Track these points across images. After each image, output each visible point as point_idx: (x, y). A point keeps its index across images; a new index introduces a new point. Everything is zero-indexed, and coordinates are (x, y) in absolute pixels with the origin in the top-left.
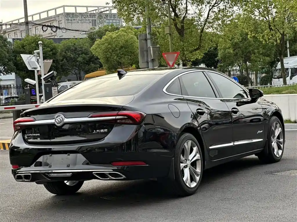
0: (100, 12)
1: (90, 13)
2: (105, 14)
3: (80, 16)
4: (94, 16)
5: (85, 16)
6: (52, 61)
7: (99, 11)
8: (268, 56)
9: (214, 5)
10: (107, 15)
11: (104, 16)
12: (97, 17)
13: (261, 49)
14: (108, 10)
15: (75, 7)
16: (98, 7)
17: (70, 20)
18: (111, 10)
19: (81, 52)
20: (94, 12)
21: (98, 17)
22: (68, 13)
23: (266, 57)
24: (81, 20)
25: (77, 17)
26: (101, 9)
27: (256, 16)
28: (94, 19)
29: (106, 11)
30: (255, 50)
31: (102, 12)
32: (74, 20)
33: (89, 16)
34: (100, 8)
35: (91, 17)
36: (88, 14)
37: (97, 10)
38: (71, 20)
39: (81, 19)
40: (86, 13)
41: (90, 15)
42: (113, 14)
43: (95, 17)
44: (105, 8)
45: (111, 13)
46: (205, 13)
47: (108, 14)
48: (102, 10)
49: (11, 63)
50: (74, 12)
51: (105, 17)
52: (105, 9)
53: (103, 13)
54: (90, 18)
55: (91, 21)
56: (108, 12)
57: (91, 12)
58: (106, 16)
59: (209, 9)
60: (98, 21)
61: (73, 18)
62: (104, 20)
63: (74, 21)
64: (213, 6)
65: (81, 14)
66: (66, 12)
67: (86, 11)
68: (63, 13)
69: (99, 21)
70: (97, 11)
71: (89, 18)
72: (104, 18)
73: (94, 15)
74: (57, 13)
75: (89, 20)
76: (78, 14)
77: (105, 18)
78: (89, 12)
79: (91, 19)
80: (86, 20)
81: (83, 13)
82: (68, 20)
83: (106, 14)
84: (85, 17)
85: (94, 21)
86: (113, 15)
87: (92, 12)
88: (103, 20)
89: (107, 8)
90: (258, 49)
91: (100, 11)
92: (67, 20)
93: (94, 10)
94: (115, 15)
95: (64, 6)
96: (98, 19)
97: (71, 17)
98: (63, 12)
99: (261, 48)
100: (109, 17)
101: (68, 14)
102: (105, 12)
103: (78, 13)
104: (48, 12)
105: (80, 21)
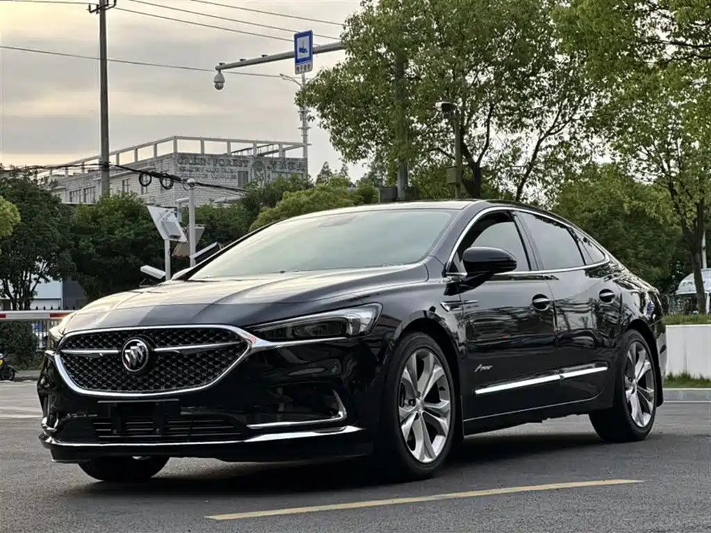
0: (258, 155)
1: (236, 156)
2: (269, 158)
3: (212, 162)
4: (243, 164)
5: (222, 163)
6: (203, 228)
7: (255, 151)
8: (658, 264)
9: (550, 130)
10: (273, 162)
11: (267, 164)
12: (250, 164)
13: (641, 248)
14: (277, 151)
15: (202, 140)
16: (255, 142)
17: (187, 170)
18: (284, 151)
19: (225, 235)
20: (245, 153)
21: (253, 165)
22: (183, 154)
23: (652, 267)
24: (213, 172)
25: (205, 165)
26: (260, 147)
27: (643, 160)
28: (242, 169)
29: (273, 152)
30: (628, 250)
31: (261, 155)
32: (198, 170)
33: (232, 163)
34: (258, 145)
35: (236, 166)
36: (230, 159)
37: (252, 150)
38: (190, 171)
39: (212, 170)
40: (226, 154)
41: (234, 160)
42: (288, 159)
43: (246, 166)
44: (270, 145)
45: (284, 158)
46: (527, 148)
47: (277, 158)
48: (264, 150)
49: (66, 255)
50: (199, 152)
51: (270, 166)
52: (270, 148)
53: (266, 156)
54: (235, 168)
55: (237, 174)
56: (276, 155)
57: (236, 154)
58: (271, 162)
59: (538, 140)
60: (253, 175)
61: (194, 166)
62: (268, 172)
63: (198, 173)
64: (549, 133)
65: (215, 158)
66: (179, 151)
67: (226, 152)
68: (172, 154)
69: (256, 174)
70: (252, 152)
71: (231, 168)
72: (266, 169)
73: (244, 161)
74: (159, 155)
75: (232, 172)
76: (208, 157)
77: (269, 168)
78: (233, 154)
79: (238, 169)
80: (226, 172)
81: (220, 156)
82: (184, 170)
83: (272, 158)
84: (222, 166)
85: (242, 174)
86: (288, 161)
87: (239, 154)
88: (265, 172)
89: (275, 146)
90: (635, 248)
91: (258, 152)
92: (181, 170)
93: (245, 150)
94: (293, 163)
95: (175, 137)
96: (253, 171)
97: (190, 164)
98: (172, 152)
99: (641, 244)
100: (278, 166)
101: (184, 156)
102: (270, 155)
103: (207, 155)
104: (156, 145)
105: (210, 173)
